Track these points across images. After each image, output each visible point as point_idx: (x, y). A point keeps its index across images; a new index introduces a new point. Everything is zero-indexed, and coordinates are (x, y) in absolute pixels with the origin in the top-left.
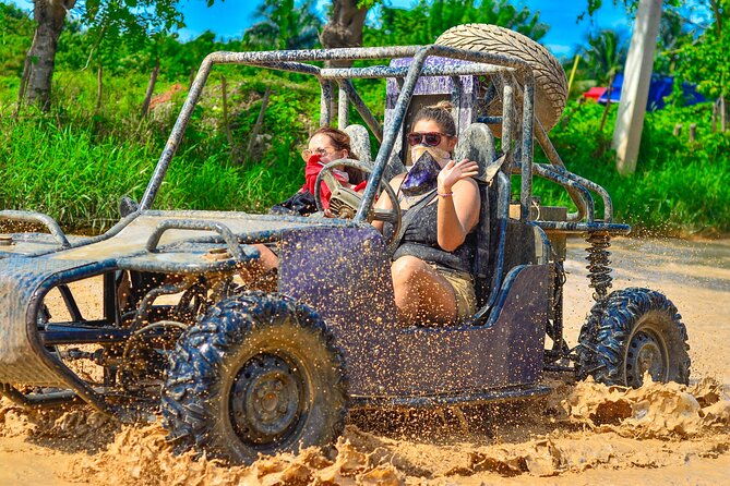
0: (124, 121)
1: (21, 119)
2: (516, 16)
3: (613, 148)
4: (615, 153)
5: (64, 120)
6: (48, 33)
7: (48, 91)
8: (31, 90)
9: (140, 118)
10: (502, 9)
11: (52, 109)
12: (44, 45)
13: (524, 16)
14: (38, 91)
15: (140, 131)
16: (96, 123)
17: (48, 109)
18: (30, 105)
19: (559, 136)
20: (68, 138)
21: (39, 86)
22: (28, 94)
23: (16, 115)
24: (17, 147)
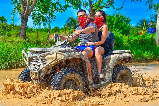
0: (43, 41)
1: (20, 42)
2: (124, 18)
3: (155, 41)
4: (156, 42)
5: (29, 42)
6: (24, 22)
7: (25, 35)
8: (21, 35)
9: (47, 40)
10: (120, 16)
11: (27, 40)
12: (24, 25)
13: (126, 18)
14: (23, 36)
15: (47, 43)
16: (37, 42)
17: (26, 39)
18: (21, 39)
19: (143, 39)
20: (31, 46)
21: (23, 34)
22: (21, 36)
23: (18, 41)
24: (19, 48)
